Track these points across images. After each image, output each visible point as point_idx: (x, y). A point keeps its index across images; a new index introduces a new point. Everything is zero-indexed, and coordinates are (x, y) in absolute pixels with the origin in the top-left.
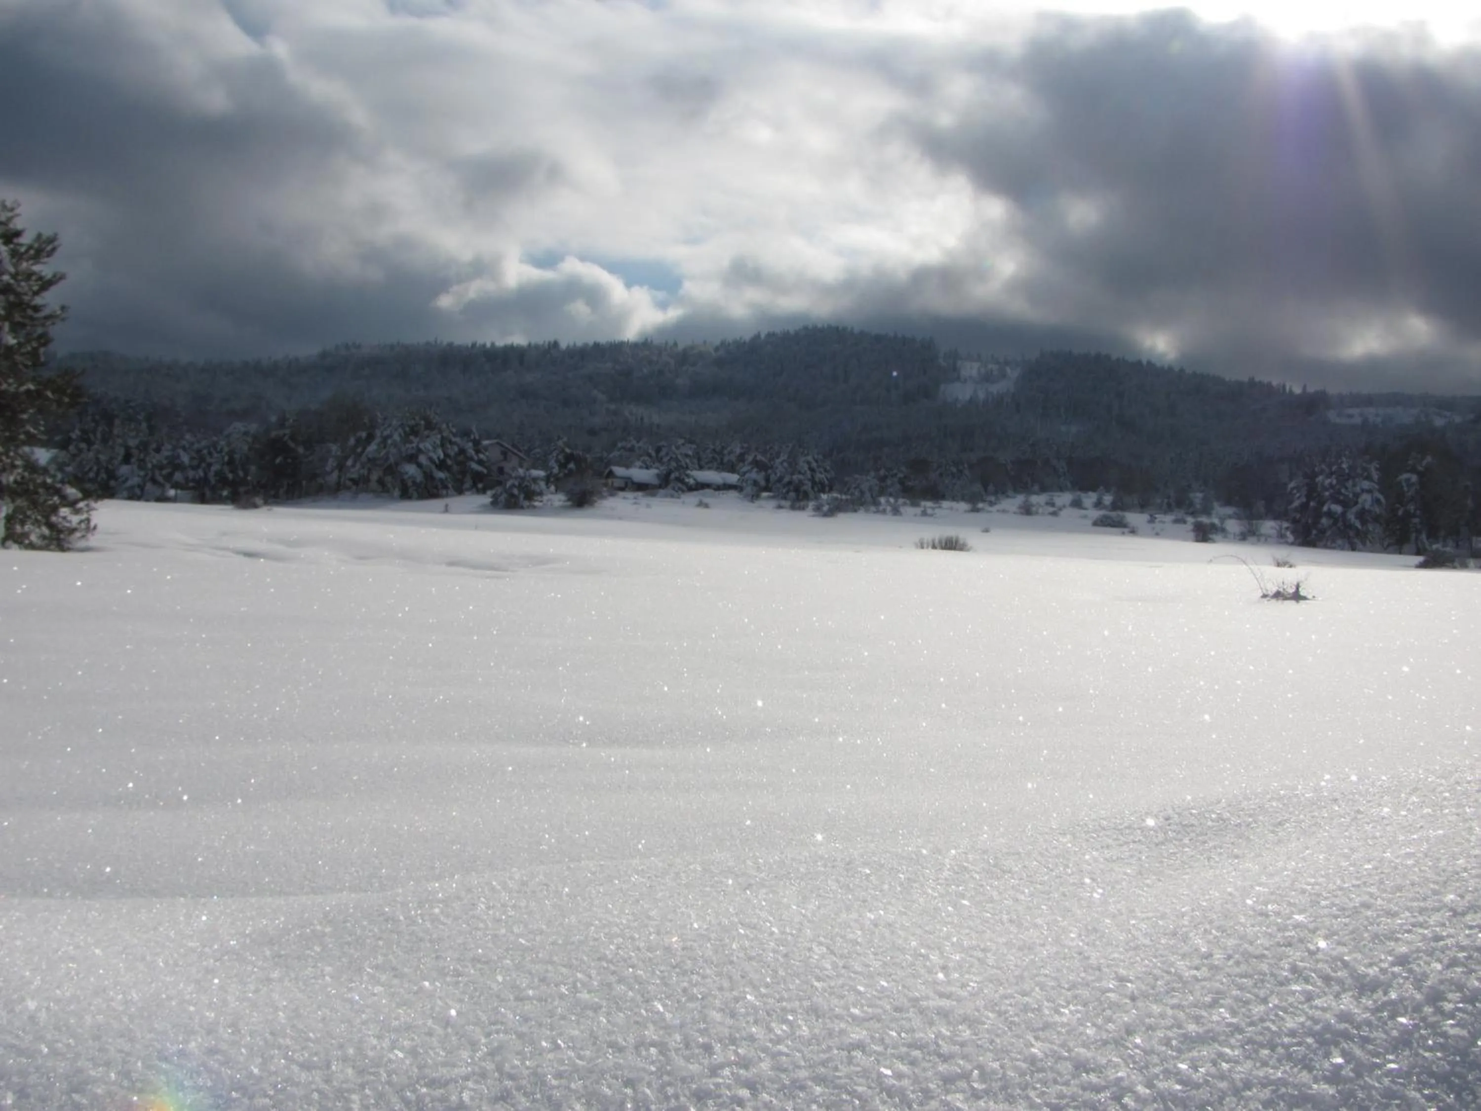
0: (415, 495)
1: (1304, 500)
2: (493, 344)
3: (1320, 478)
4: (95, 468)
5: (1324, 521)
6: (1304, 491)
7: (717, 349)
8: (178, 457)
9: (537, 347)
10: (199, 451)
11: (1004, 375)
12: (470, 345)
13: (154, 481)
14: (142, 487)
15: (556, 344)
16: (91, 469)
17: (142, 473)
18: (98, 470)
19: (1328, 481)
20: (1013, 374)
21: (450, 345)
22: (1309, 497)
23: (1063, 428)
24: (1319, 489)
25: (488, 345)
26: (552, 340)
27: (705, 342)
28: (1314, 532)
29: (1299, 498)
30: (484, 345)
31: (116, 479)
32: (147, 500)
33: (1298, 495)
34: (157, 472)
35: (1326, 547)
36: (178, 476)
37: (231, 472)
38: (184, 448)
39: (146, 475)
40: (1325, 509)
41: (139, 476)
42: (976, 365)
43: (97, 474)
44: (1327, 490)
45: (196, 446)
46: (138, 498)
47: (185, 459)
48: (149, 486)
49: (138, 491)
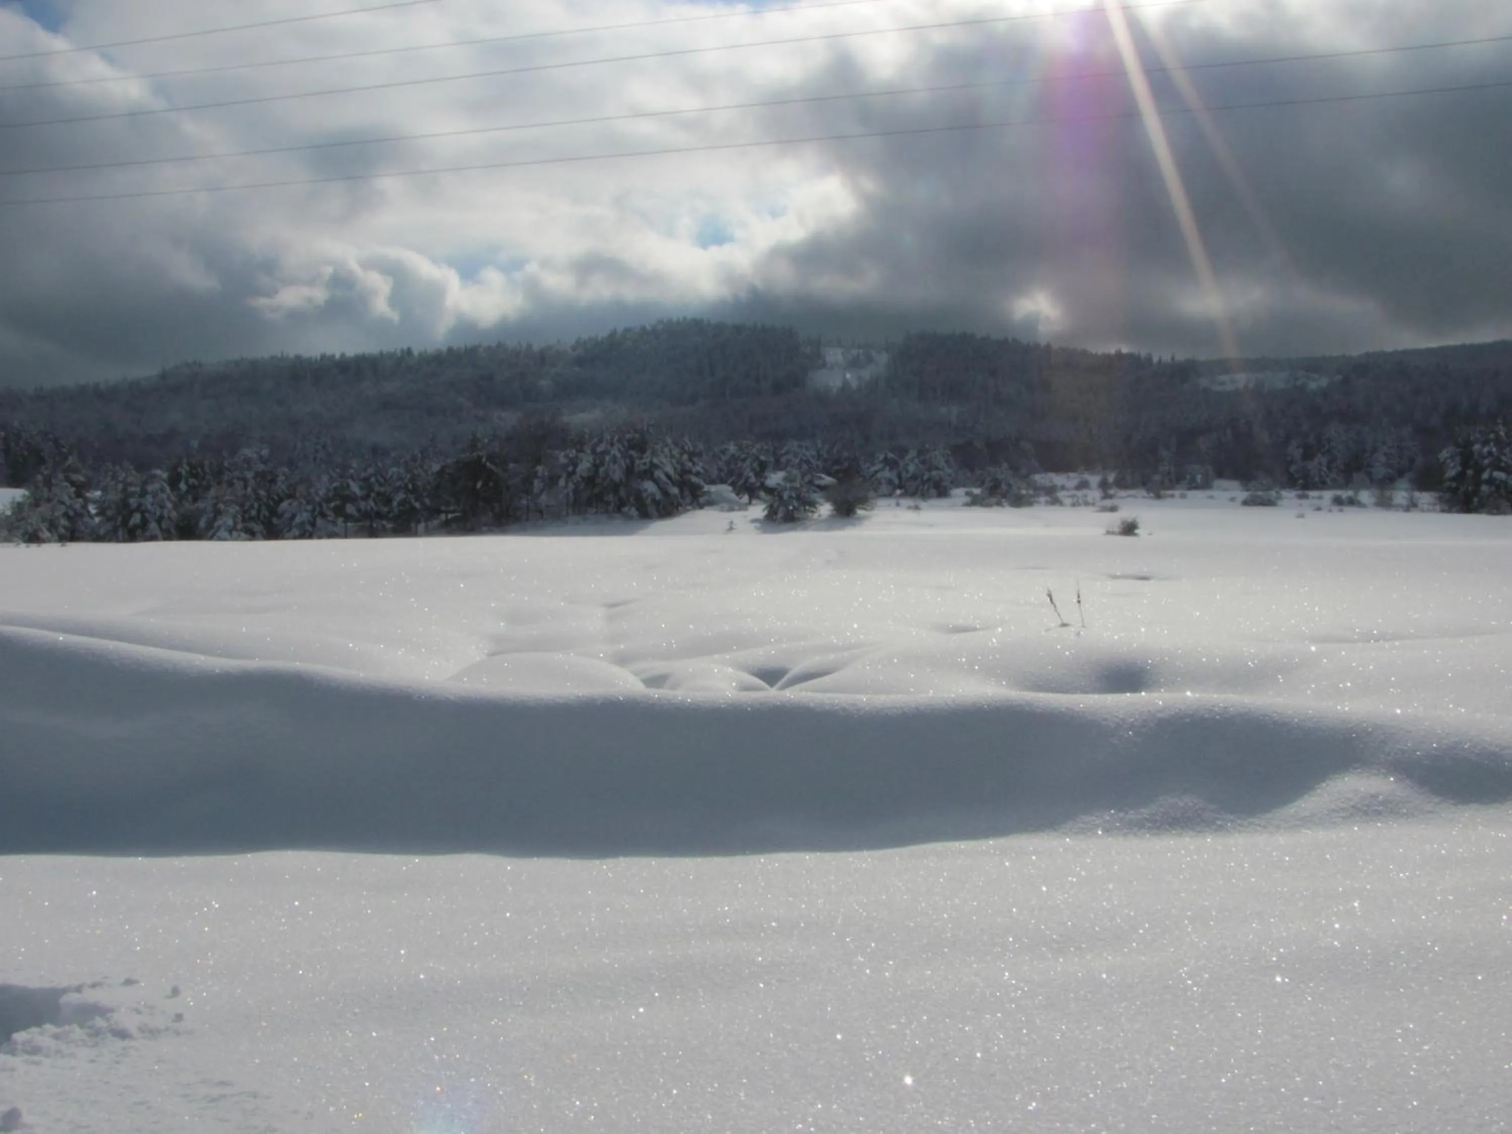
0: (655, 513)
1: (1459, 468)
2: (343, 355)
3: (1477, 447)
4: (256, 505)
5: (1484, 488)
6: (1458, 459)
7: (574, 348)
8: (348, 486)
9: (391, 356)
10: (366, 480)
11: (870, 360)
12: (319, 358)
13: (323, 515)
14: (313, 524)
15: (409, 352)
16: (252, 507)
17: (310, 508)
18: (260, 506)
19: (1486, 450)
20: (883, 359)
21: (298, 357)
22: (1465, 464)
23: (943, 410)
24: (1476, 456)
25: (338, 356)
26: (405, 347)
27: (559, 341)
28: (1476, 500)
29: (1453, 468)
30: (333, 356)
31: (280, 516)
32: (320, 537)
33: (1452, 465)
34: (324, 505)
35: (1490, 513)
36: (350, 509)
37: (417, 500)
38: (352, 477)
39: (313, 511)
40: (1485, 476)
41: (306, 511)
42: (839, 351)
43: (259, 511)
44: (1484, 458)
45: (363, 475)
46: (310, 536)
47: (355, 488)
48: (319, 521)
49: (309, 528)
